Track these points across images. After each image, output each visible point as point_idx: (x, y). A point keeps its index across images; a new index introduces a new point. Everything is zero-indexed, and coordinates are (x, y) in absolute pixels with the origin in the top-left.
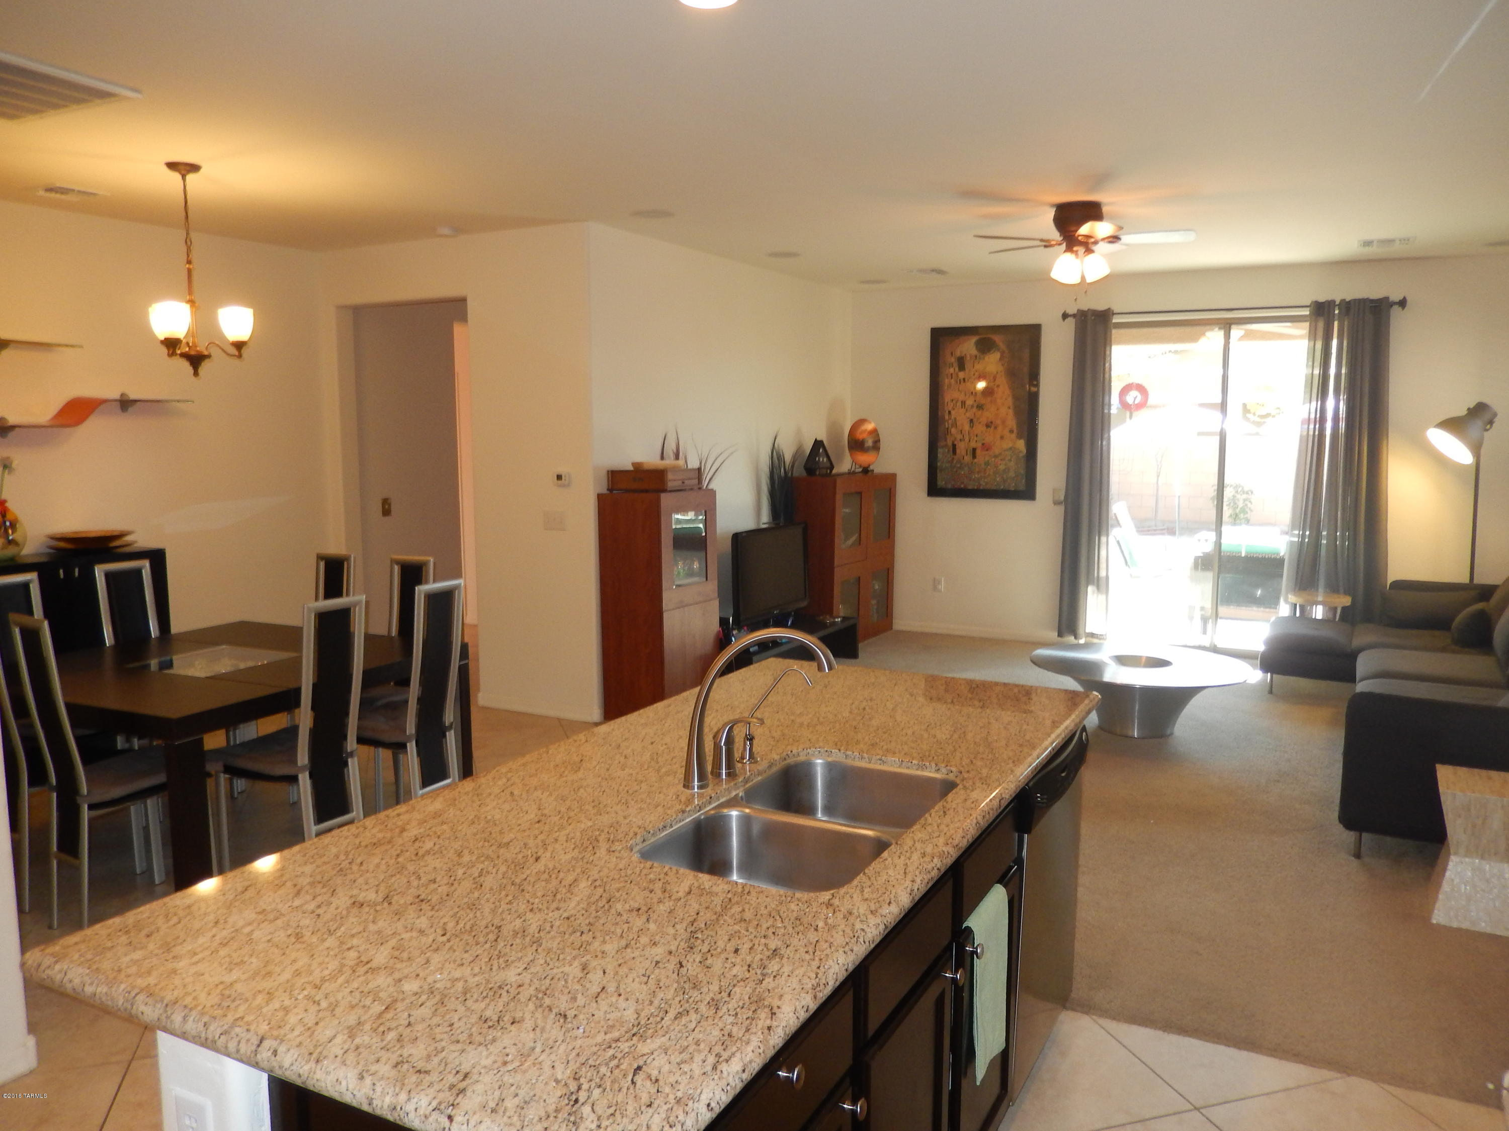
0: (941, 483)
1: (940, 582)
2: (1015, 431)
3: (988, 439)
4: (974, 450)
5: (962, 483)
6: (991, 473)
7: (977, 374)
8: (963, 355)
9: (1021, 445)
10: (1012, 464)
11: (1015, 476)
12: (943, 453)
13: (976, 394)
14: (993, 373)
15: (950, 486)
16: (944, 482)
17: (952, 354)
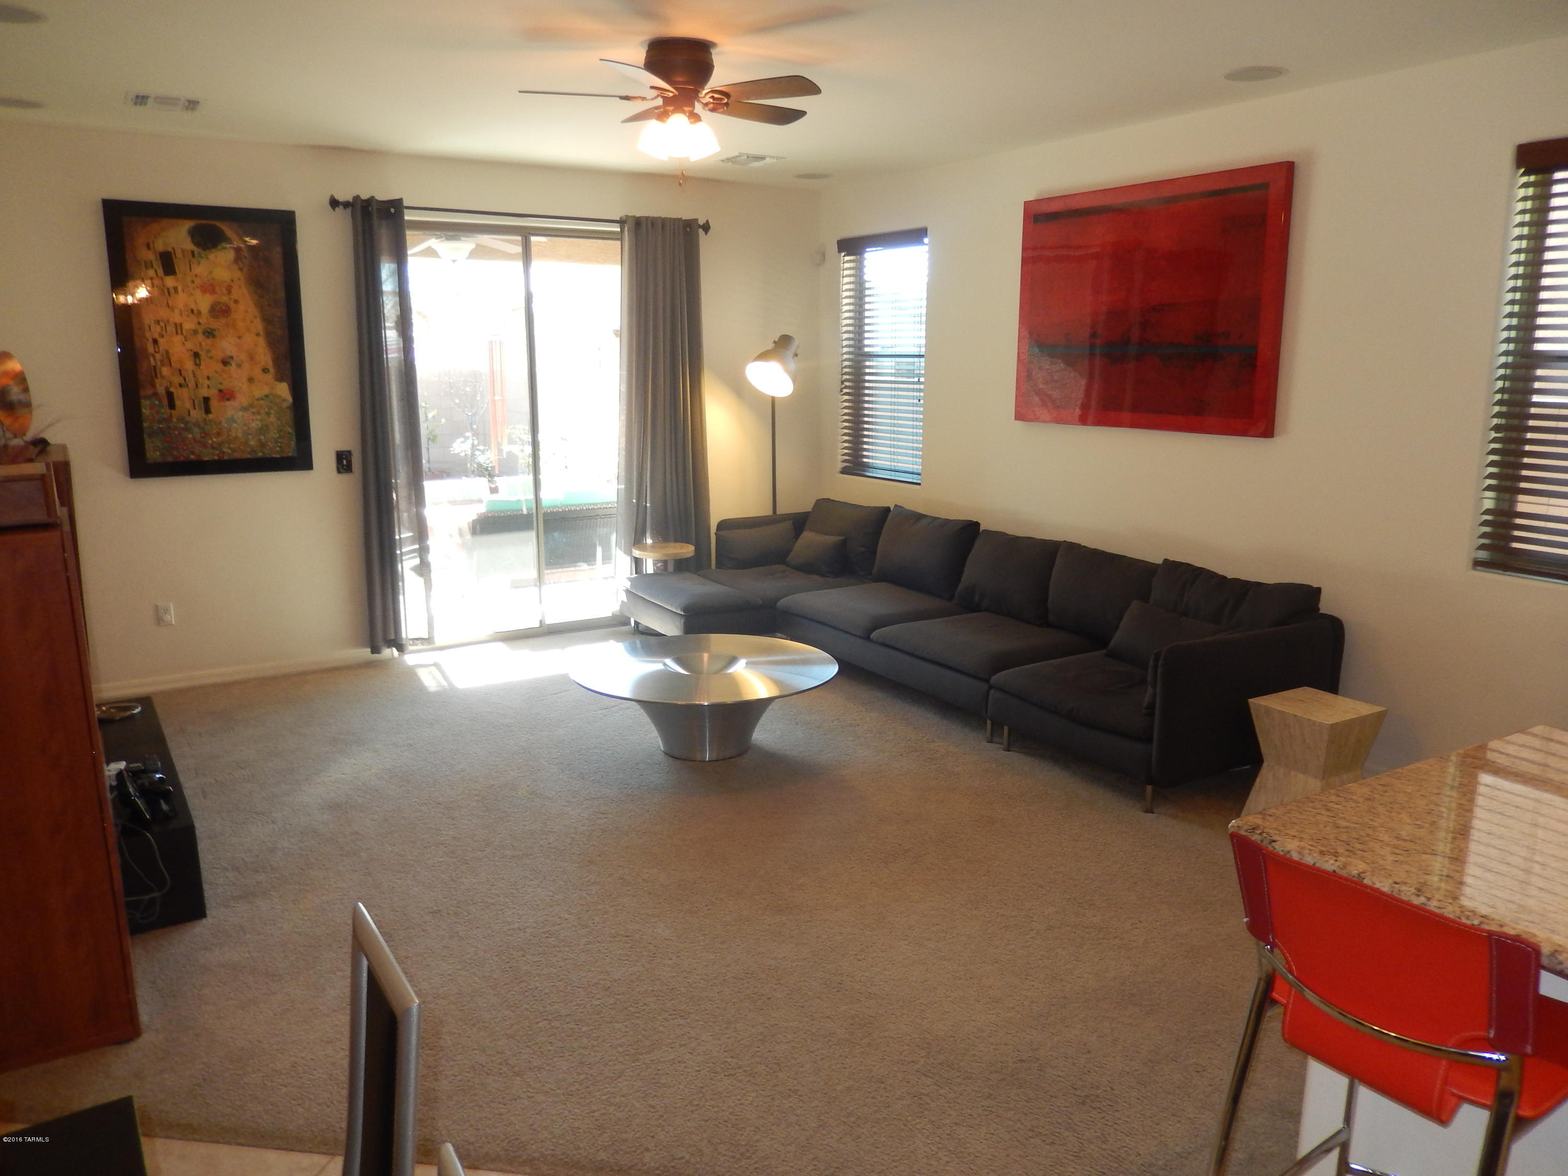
0: (153, 454)
1: (167, 611)
2: (272, 370)
3: (228, 383)
4: (206, 400)
5: (193, 453)
6: (239, 435)
7: (198, 281)
8: (170, 249)
9: (283, 390)
10: (272, 418)
11: (278, 437)
12: (152, 407)
13: (199, 313)
14: (226, 282)
15: (170, 459)
16: (158, 453)
17: (148, 246)
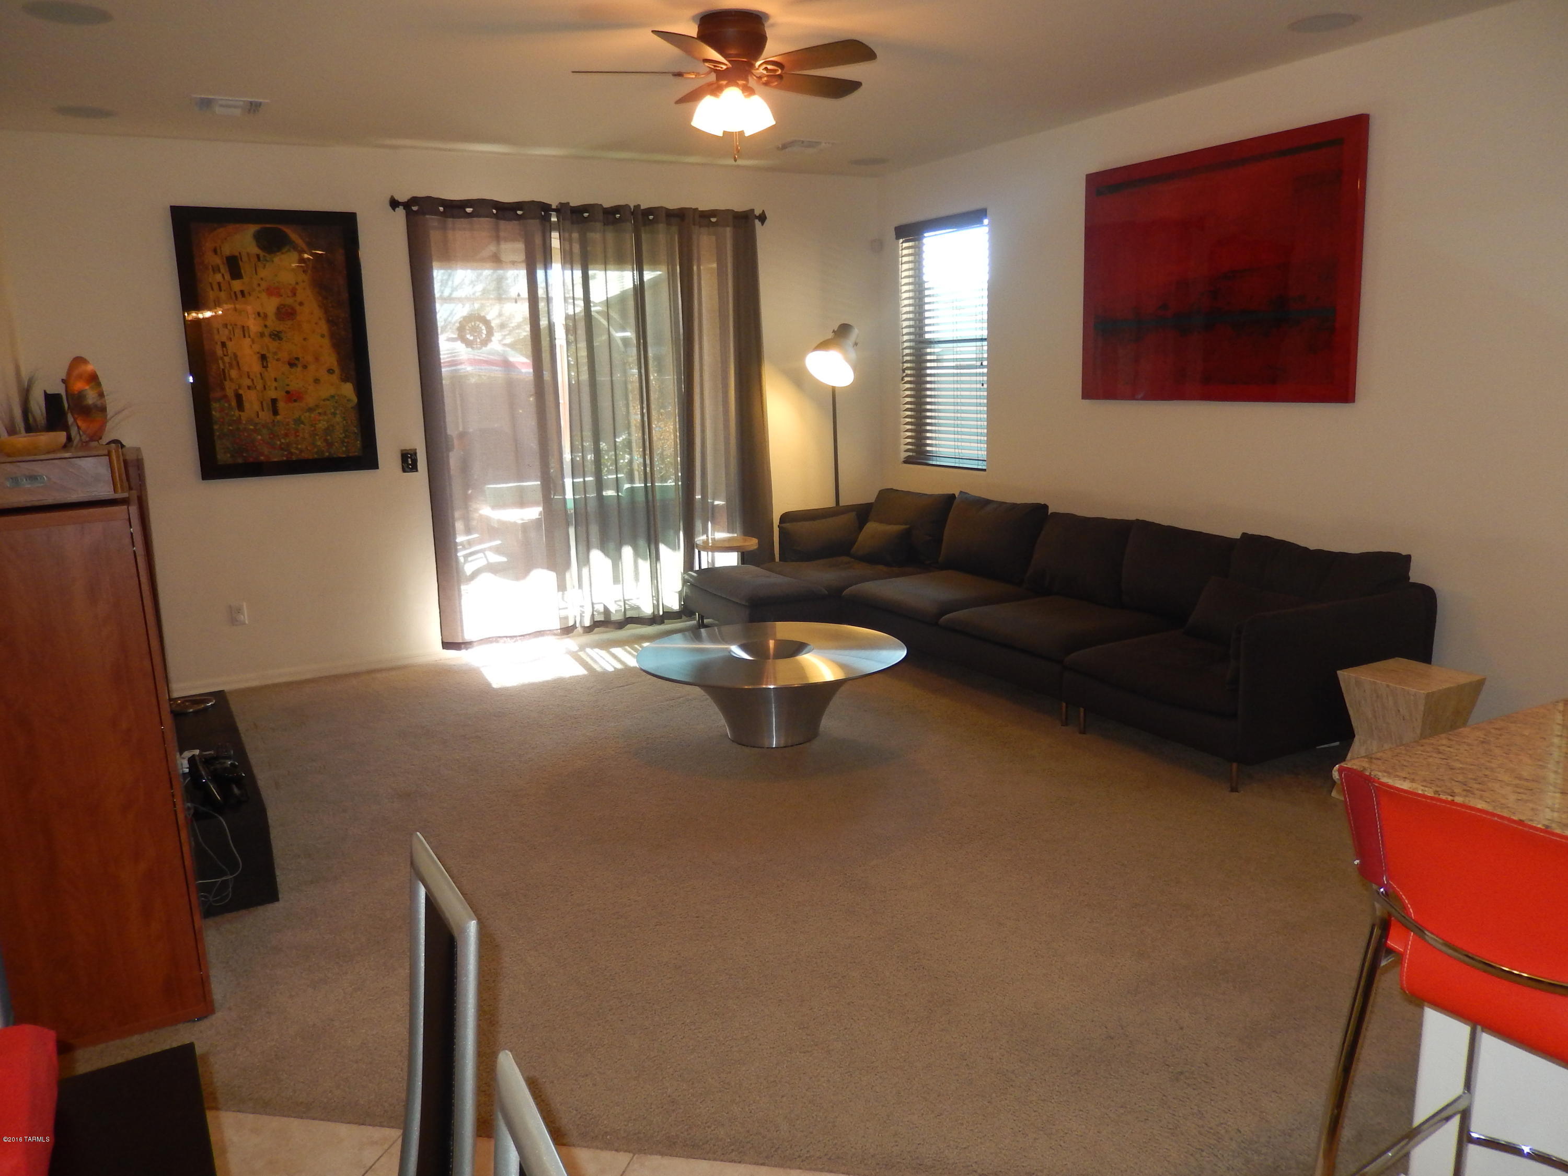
0: (223, 457)
1: (239, 611)
2: (337, 371)
3: (295, 384)
4: (274, 401)
5: (262, 454)
6: (307, 436)
7: (264, 285)
8: (237, 254)
9: (348, 390)
10: (338, 418)
11: (344, 437)
12: (222, 410)
13: (266, 316)
14: (290, 285)
15: (240, 461)
16: (229, 455)
17: (215, 251)
